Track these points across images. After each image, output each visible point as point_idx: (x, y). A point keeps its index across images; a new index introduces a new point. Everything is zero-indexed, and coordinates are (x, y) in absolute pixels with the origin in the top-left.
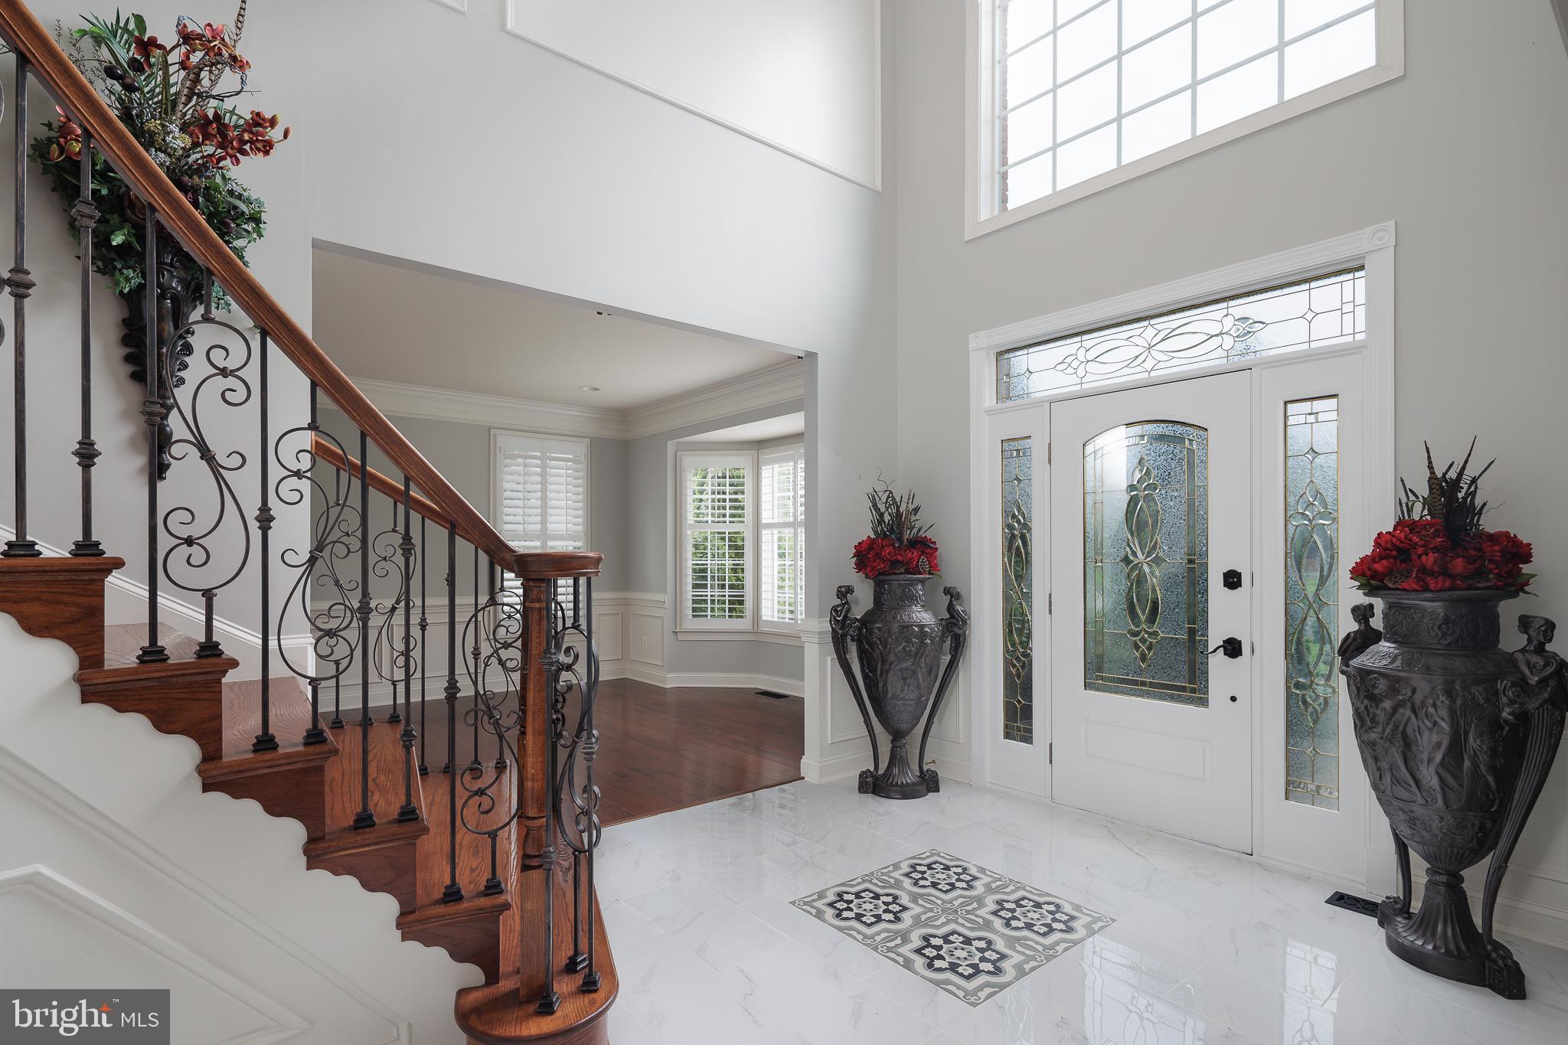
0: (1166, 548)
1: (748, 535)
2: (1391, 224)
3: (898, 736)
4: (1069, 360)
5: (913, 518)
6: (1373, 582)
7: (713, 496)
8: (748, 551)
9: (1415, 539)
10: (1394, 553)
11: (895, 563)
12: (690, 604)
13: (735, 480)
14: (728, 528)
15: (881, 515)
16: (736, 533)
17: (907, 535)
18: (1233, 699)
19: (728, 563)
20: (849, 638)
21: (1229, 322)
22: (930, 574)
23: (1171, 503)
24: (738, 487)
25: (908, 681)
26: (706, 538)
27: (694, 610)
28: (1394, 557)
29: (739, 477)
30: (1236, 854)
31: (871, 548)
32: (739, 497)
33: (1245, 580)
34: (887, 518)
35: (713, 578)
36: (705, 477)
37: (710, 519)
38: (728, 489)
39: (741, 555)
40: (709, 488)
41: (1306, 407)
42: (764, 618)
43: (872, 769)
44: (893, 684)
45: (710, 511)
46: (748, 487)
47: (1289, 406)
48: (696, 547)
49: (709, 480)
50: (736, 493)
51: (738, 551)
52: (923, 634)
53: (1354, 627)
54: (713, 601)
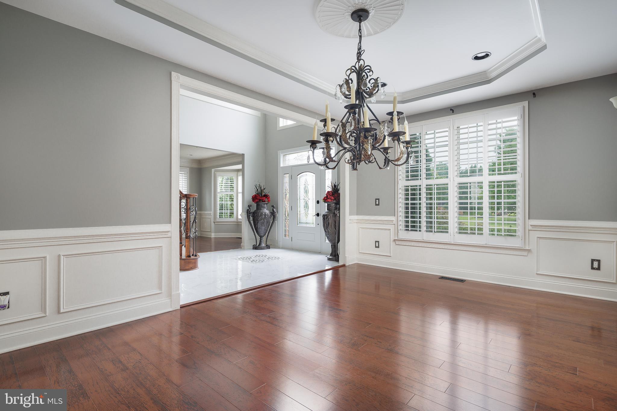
1: (235, 195)
3: (261, 237)
4: (296, 158)
5: (264, 190)
7: (225, 184)
8: (235, 200)
11: (260, 200)
12: (218, 214)
13: (232, 180)
14: (229, 193)
15: (258, 190)
16: (232, 195)
17: (263, 194)
18: (318, 224)
19: (229, 203)
20: (251, 216)
22: (268, 202)
24: (232, 181)
25: (262, 225)
26: (223, 196)
27: (219, 216)
29: (233, 179)
30: (318, 253)
31: (255, 197)
32: (233, 185)
33: (320, 202)
34: (259, 190)
35: (225, 207)
36: (223, 179)
37: (224, 191)
38: (229, 182)
39: (232, 201)
40: (224, 182)
41: (328, 171)
42: (239, 218)
43: (256, 244)
44: (259, 225)
45: (224, 189)
46: (235, 182)
48: (220, 198)
49: (224, 180)
50: (232, 183)
51: (232, 199)
52: (265, 215)
54: (225, 214)
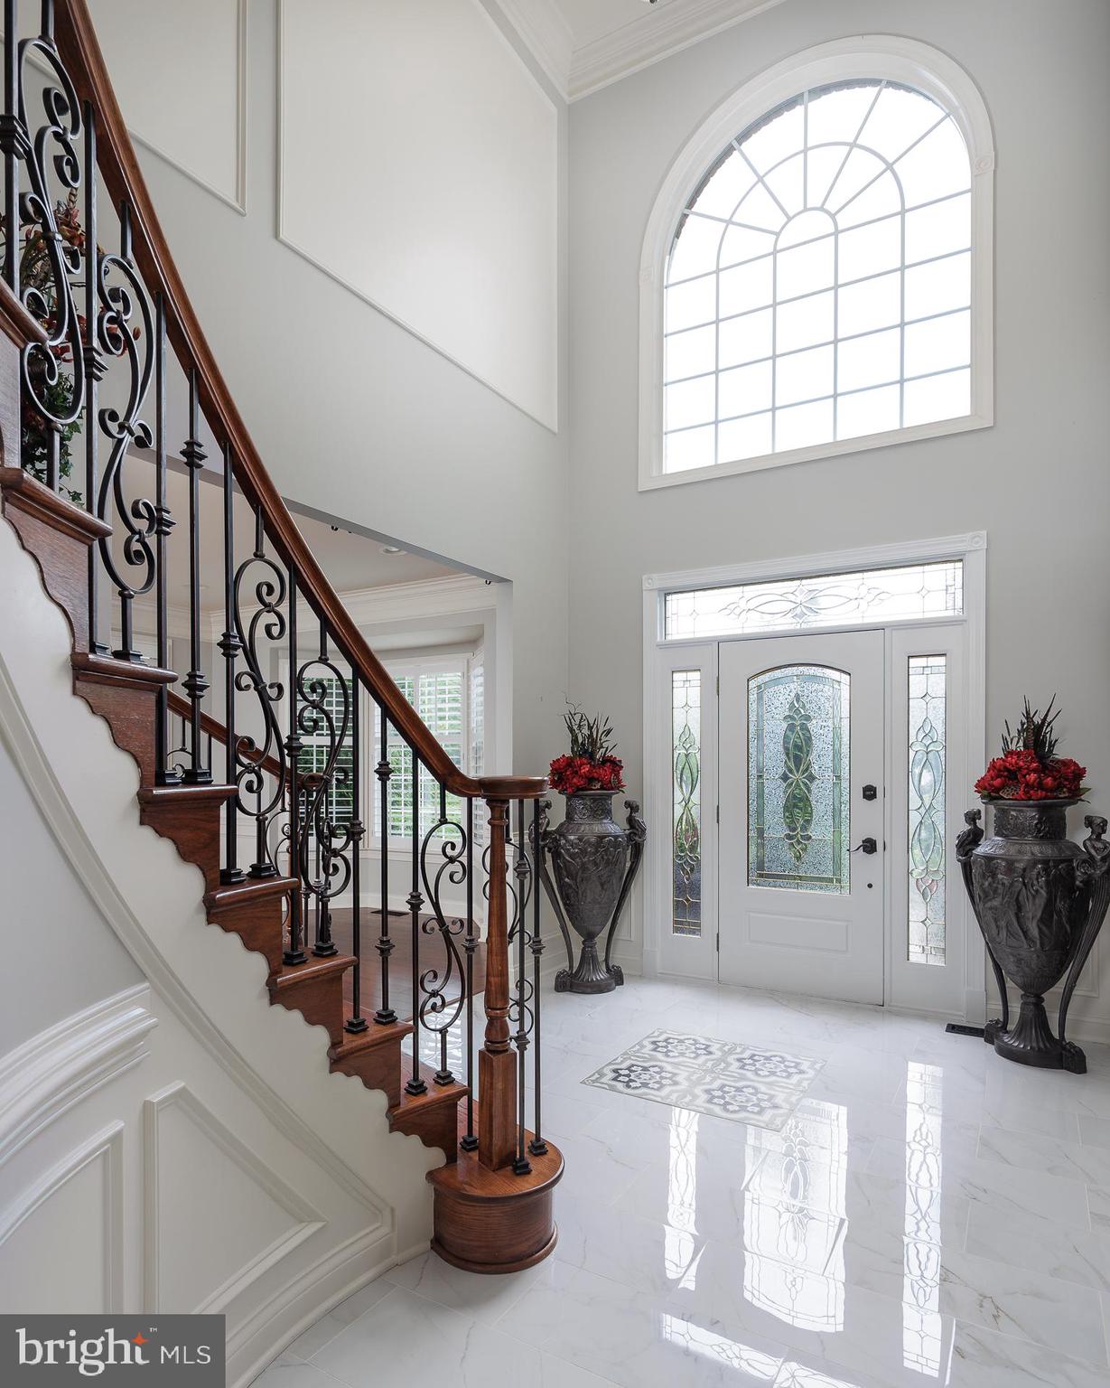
0: (816, 768)
2: (985, 533)
3: (589, 937)
4: (732, 607)
5: (604, 739)
6: (993, 794)
9: (1021, 763)
10: (1006, 773)
15: (576, 736)
17: (599, 755)
18: (870, 886)
20: (546, 849)
21: (863, 590)
22: (615, 789)
23: (821, 731)
25: (605, 887)
28: (1005, 777)
30: (871, 1007)
33: (879, 793)
34: (580, 739)
41: (922, 662)
43: (567, 969)
47: (911, 660)
53: (967, 827)
